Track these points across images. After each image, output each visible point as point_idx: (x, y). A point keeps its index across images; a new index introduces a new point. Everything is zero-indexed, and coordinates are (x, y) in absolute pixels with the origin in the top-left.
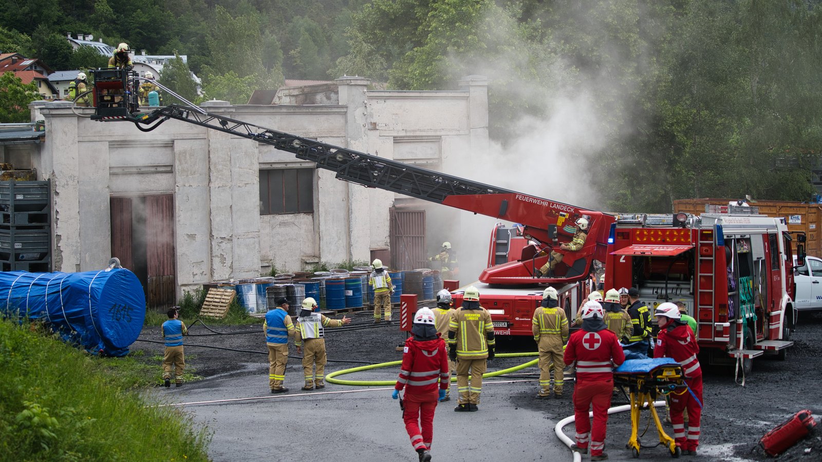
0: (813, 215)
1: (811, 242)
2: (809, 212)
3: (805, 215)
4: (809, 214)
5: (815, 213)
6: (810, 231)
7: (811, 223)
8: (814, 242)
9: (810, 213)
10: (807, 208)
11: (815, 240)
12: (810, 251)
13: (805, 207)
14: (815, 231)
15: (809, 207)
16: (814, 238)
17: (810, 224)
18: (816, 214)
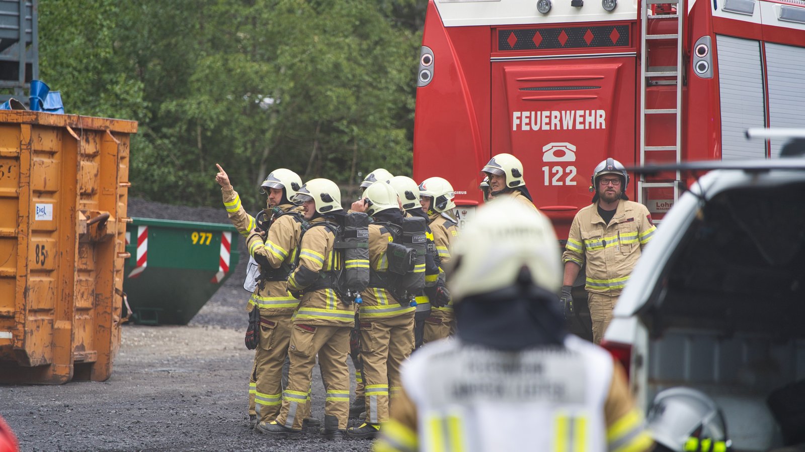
0: (46, 160)
1: (37, 279)
2: (36, 146)
3: (17, 158)
4: (36, 159)
5: (51, 154)
6: (36, 232)
7: (39, 193)
8: (46, 279)
9: (37, 152)
10: (26, 129)
11: (48, 272)
12: (31, 318)
13: (17, 126)
14: (49, 233)
15: (36, 126)
16: (48, 265)
17: (35, 199)
18: (55, 160)
